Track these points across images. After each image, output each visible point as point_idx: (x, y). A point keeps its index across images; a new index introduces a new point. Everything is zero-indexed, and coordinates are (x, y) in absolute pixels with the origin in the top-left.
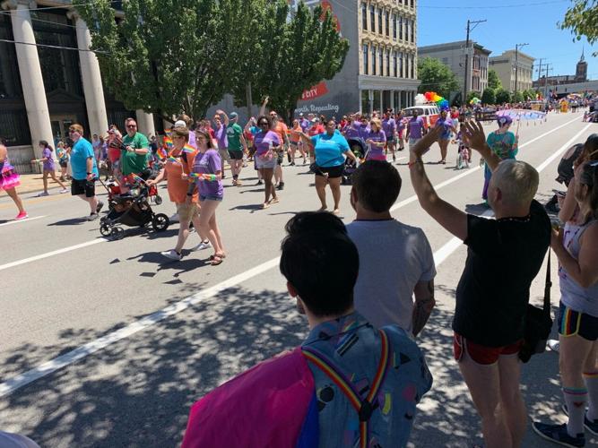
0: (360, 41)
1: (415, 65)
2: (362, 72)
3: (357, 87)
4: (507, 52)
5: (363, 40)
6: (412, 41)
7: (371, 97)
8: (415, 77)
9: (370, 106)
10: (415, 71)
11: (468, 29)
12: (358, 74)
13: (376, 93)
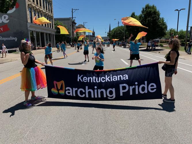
0: (27, 5)
1: (53, 23)
2: (29, 21)
3: (27, 28)
4: (80, 25)
5: (28, 5)
6: (51, 12)
7: (35, 35)
8: (54, 28)
9: (35, 39)
10: (54, 26)
11: (72, 12)
12: (27, 22)
13: (37, 33)
